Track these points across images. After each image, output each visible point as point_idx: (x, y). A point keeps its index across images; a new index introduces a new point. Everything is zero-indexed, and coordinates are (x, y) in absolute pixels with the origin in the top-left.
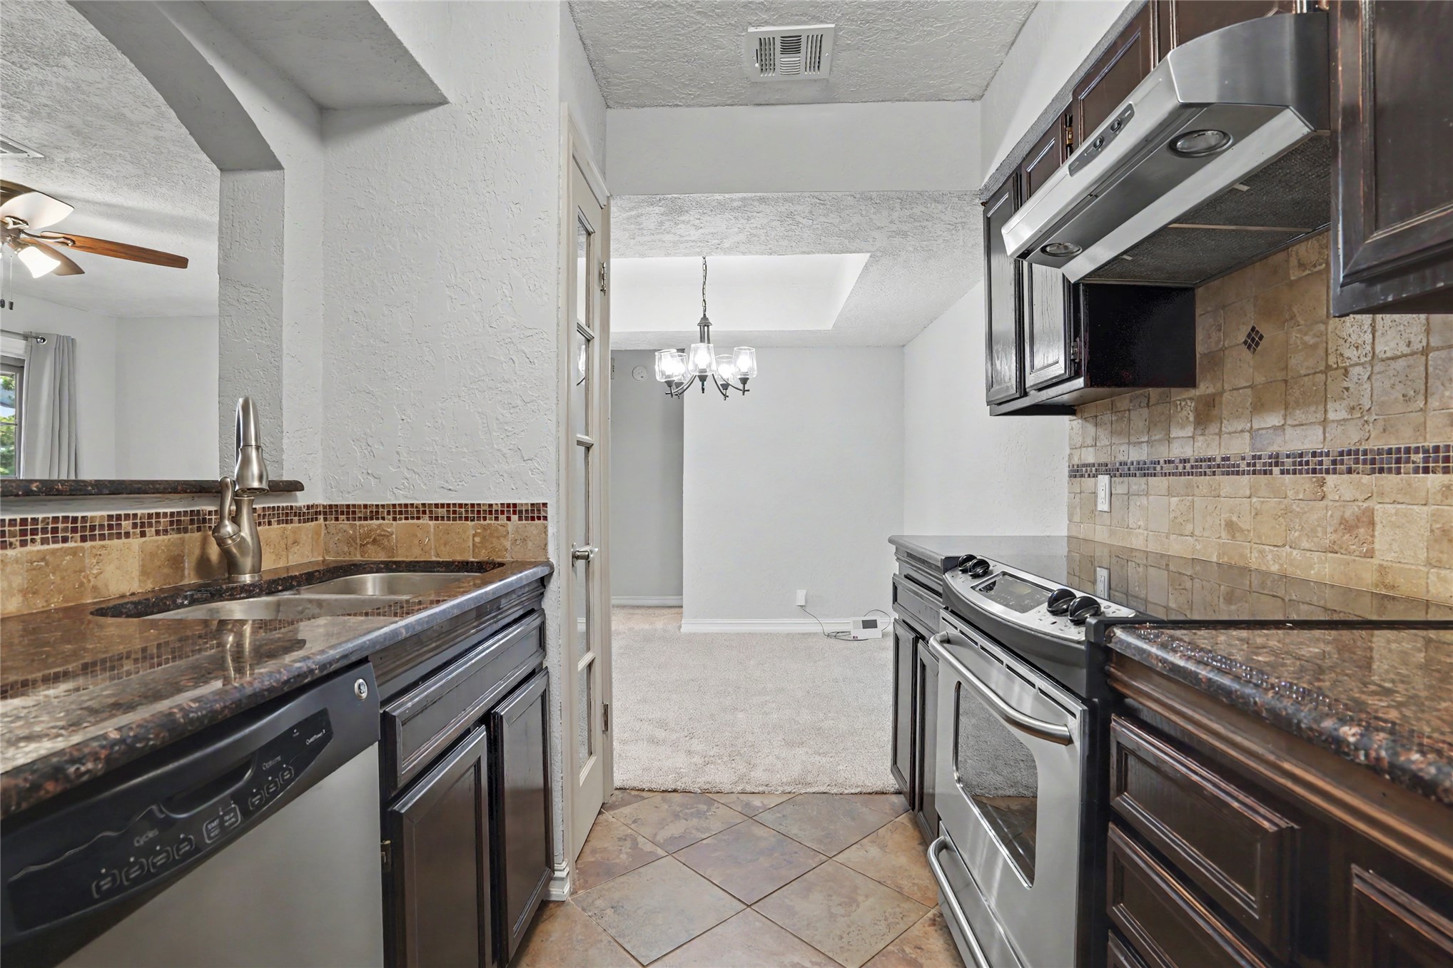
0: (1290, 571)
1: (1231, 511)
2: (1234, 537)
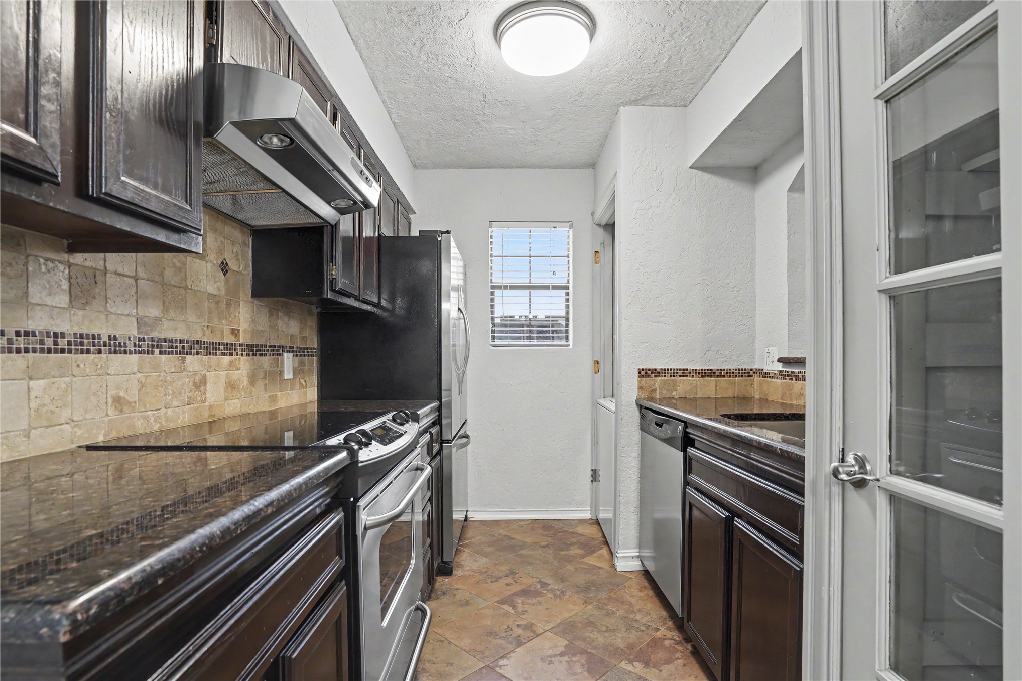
1: (118, 388)
2: (121, 411)
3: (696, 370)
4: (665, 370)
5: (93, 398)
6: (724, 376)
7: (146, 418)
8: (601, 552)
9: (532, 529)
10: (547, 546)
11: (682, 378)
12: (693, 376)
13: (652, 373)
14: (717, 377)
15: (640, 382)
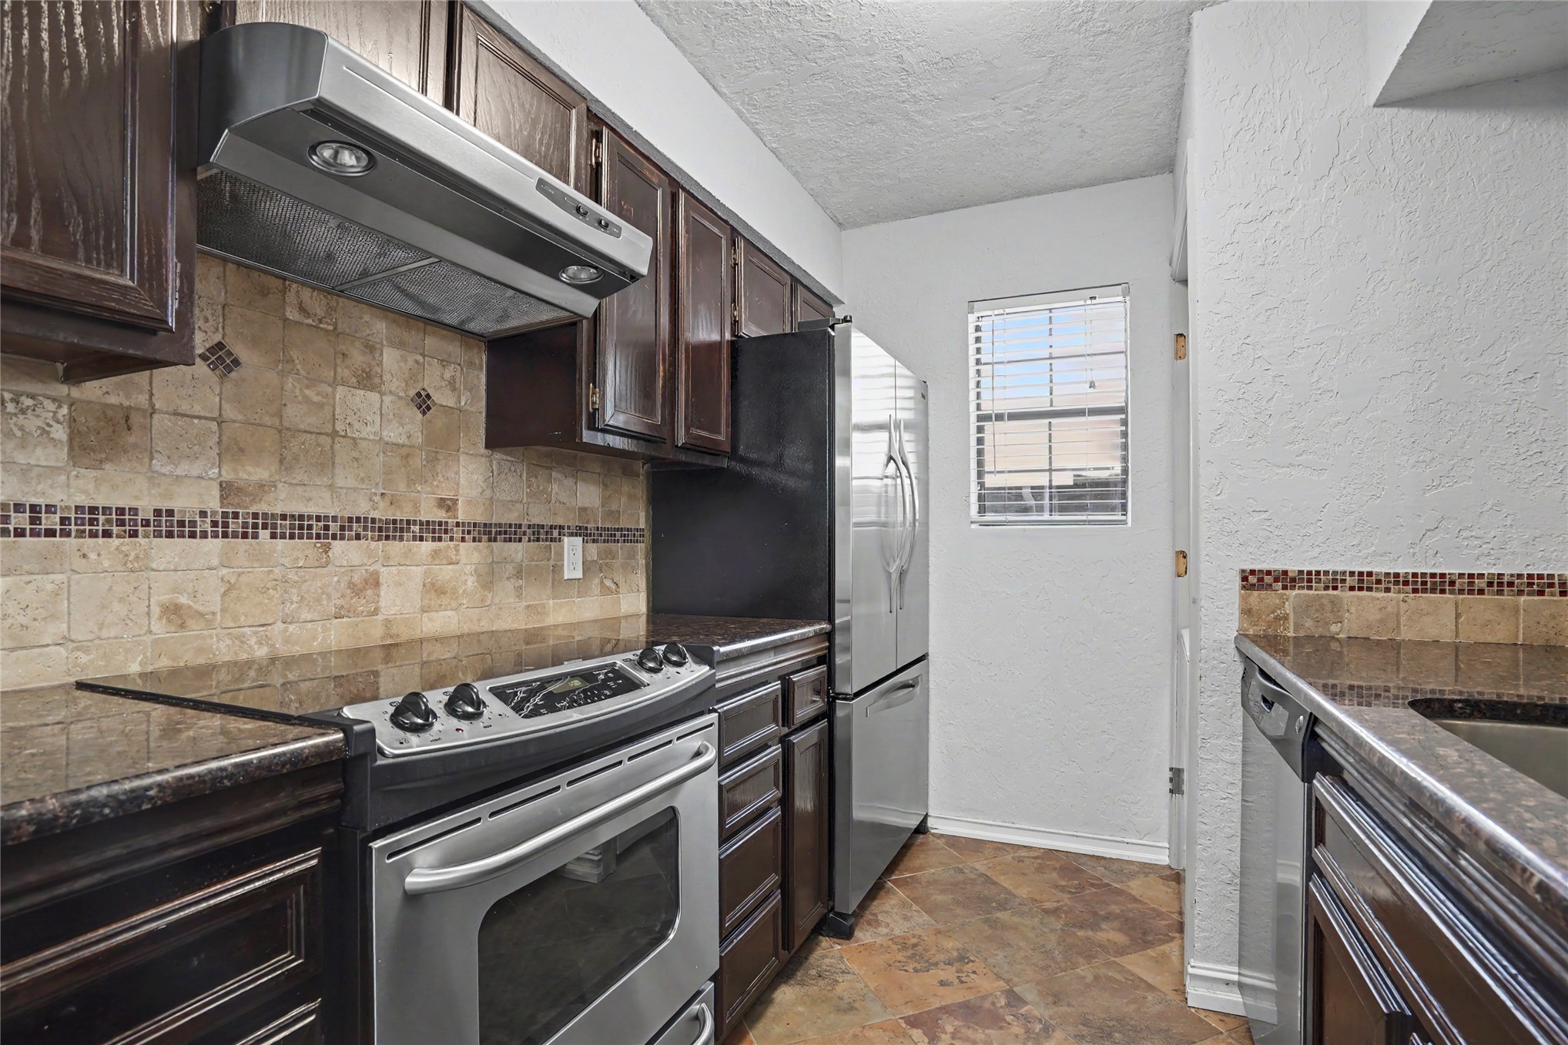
0: (283, 650)
1: (175, 590)
2: (182, 626)
3: (1397, 575)
4: (1309, 573)
5: (117, 606)
6: (1481, 592)
7: (241, 640)
8: (1166, 947)
9: (1040, 869)
10: (1055, 912)
11: (1356, 593)
12: (1388, 590)
13: (1276, 580)
14: (1461, 591)
15: (1243, 599)
